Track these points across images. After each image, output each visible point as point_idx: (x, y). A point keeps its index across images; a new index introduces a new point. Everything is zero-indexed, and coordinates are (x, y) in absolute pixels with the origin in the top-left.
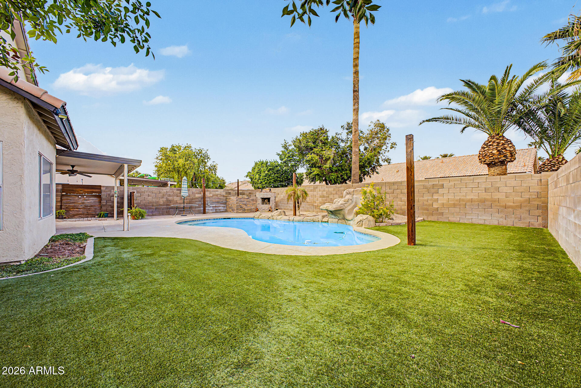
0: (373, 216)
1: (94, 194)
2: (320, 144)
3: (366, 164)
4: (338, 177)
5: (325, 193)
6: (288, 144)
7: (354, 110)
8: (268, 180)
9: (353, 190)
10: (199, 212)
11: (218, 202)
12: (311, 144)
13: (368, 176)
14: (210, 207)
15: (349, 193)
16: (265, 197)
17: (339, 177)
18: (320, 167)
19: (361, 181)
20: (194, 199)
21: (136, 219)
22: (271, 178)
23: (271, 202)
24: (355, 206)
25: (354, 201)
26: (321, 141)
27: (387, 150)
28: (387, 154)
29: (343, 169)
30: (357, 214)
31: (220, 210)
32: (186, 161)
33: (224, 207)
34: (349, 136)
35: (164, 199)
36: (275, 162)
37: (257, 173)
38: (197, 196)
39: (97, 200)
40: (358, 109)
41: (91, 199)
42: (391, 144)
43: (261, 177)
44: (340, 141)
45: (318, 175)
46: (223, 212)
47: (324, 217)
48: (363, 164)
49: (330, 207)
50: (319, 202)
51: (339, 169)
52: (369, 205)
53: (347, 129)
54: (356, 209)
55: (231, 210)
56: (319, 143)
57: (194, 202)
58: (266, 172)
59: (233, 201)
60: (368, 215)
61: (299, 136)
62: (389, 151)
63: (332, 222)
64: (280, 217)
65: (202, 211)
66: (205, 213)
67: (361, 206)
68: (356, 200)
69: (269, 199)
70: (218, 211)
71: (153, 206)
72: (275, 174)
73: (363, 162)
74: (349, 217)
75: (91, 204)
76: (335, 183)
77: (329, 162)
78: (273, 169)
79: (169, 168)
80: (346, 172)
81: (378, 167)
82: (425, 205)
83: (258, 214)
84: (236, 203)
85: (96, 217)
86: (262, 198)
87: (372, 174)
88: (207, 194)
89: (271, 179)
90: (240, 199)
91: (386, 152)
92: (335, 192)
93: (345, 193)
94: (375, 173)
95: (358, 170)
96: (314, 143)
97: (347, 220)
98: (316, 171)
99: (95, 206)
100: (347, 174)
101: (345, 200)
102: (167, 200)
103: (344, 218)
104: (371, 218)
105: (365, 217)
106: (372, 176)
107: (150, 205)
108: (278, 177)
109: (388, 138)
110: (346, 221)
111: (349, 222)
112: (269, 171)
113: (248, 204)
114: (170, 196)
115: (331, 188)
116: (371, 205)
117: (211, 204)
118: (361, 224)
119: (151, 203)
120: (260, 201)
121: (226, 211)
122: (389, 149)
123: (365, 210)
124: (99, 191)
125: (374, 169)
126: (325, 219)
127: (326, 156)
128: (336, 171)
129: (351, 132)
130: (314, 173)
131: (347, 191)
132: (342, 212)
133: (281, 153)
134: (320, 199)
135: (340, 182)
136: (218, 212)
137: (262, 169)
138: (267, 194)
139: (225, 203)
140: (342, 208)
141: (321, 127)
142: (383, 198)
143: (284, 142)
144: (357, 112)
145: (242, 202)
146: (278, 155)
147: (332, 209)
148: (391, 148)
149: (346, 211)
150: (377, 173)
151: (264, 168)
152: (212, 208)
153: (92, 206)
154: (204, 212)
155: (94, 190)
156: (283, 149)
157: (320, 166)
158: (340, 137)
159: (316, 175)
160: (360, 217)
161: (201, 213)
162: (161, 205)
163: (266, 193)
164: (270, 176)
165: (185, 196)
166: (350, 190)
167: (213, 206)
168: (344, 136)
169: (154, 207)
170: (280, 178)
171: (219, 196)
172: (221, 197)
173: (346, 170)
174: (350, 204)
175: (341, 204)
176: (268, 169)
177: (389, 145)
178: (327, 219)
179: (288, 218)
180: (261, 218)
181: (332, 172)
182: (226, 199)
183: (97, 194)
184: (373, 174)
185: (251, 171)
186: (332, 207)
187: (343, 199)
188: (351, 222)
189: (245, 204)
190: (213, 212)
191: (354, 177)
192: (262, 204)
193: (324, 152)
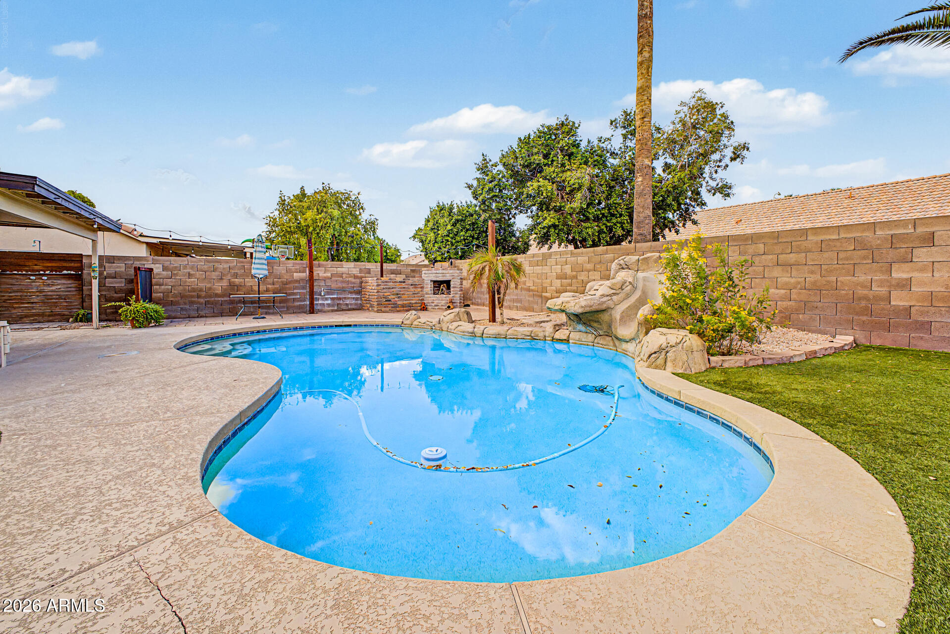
0: (701, 335)
1: (65, 272)
2: (560, 156)
3: (669, 200)
4: (600, 232)
5: (568, 269)
6: (491, 163)
7: (641, 64)
8: (452, 242)
9: (637, 257)
10: (300, 310)
11: (343, 290)
12: (539, 158)
13: (673, 231)
14: (327, 299)
15: (625, 266)
16: (438, 279)
17: (604, 232)
18: (559, 210)
19: (655, 238)
20: (290, 282)
21: (136, 327)
22: (458, 239)
23: (452, 289)
24: (642, 302)
25: (640, 285)
26: (562, 151)
27: (723, 164)
28: (721, 174)
29: (613, 215)
30: (648, 326)
31: (347, 305)
32: (319, 213)
33: (357, 299)
34: (629, 143)
35: (225, 283)
36: (468, 206)
37: (432, 229)
38: (297, 276)
39: (73, 285)
40: (651, 61)
41: (59, 282)
42: (731, 149)
43: (439, 239)
44: (608, 155)
45: (554, 226)
46: (354, 309)
47: (558, 327)
48: (661, 198)
49: (572, 304)
50: (554, 288)
51: (603, 214)
52: (688, 301)
53: (624, 127)
54: (644, 312)
55: (368, 305)
56: (556, 155)
57: (290, 289)
58: (449, 227)
59: (370, 288)
60: (682, 332)
61: (515, 146)
62: (727, 166)
63: (580, 343)
64: (455, 324)
65: (308, 308)
66: (313, 313)
67: (659, 302)
68: (644, 285)
69: (448, 283)
70: (344, 307)
71: (199, 297)
72: (468, 230)
73: (661, 196)
74: (624, 331)
75: (59, 293)
76: (594, 245)
77: (579, 195)
78: (462, 220)
79: (290, 228)
80: (619, 219)
81: (698, 209)
82: (860, 299)
83: (412, 317)
84: (376, 291)
85: (71, 320)
86: (435, 282)
87: (681, 225)
88: (319, 272)
89: (458, 242)
90: (386, 282)
91: (719, 170)
92: (590, 266)
93: (614, 266)
94: (689, 223)
95: (649, 212)
96: (546, 156)
97: (617, 338)
98: (550, 218)
99: (69, 298)
100: (622, 223)
101: (613, 285)
102: (231, 285)
103: (609, 334)
104: (695, 341)
105: (674, 336)
106: (681, 229)
107: (192, 297)
108: (473, 237)
109: (727, 132)
110: (617, 343)
111: (624, 346)
112: (454, 225)
113: (403, 294)
114: (236, 276)
115: (585, 255)
116: (693, 300)
117: (328, 293)
118: (660, 361)
119: (194, 290)
120: (429, 287)
121: (360, 308)
122: (727, 160)
123: (675, 314)
124: (79, 265)
125: (686, 216)
126: (562, 334)
127: (572, 182)
128: (597, 219)
129: (633, 134)
130: (545, 224)
131: (622, 262)
132: (605, 317)
133: (475, 183)
134: (557, 283)
135: (607, 242)
136: (343, 310)
137: (441, 221)
138: (444, 271)
139: (359, 292)
140: (604, 307)
141: (563, 119)
142: (735, 279)
143: (482, 158)
144: (649, 68)
145: (389, 288)
146: (470, 187)
147: (579, 310)
148: (732, 159)
149: (617, 314)
150: (695, 223)
151: (445, 219)
152: (329, 302)
153: (60, 297)
154: (312, 310)
155: (65, 264)
156: (478, 175)
157: (560, 207)
158: (609, 147)
159: (549, 227)
160: (657, 338)
161: (305, 313)
162: (217, 295)
163: (442, 271)
164: (456, 235)
165: (261, 276)
166: (627, 258)
167: (331, 297)
168: (617, 143)
169: (202, 300)
170: (477, 239)
171: (344, 276)
172: (350, 279)
173: (621, 215)
174: (628, 296)
175: (603, 296)
176: (453, 220)
177: (729, 152)
178: (567, 332)
179: (471, 330)
180: (417, 327)
181: (587, 219)
182: (361, 282)
183: (72, 272)
184: (684, 225)
185: (422, 227)
186: (577, 303)
187: (608, 283)
188: (630, 347)
189: (397, 294)
190: (333, 311)
191: (638, 228)
192: (434, 294)
193: (569, 173)
